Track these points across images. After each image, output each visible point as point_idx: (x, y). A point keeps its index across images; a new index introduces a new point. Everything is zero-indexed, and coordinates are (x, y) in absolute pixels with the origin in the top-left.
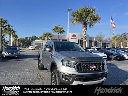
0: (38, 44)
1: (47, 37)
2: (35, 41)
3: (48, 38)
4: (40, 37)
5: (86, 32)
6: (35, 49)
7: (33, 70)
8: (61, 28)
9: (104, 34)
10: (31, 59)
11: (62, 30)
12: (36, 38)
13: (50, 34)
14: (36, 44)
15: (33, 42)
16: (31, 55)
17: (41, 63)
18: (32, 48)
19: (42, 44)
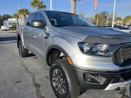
0: (13, 23)
1: (23, 15)
2: (8, 20)
3: (25, 16)
4: (14, 14)
5: (75, 5)
6: (9, 30)
7: (12, 58)
8: (42, 3)
9: (85, 13)
10: (7, 42)
11: (43, 4)
12: (9, 17)
13: (27, 11)
14: (10, 24)
15: (5, 21)
16: (5, 36)
17: (24, 47)
18: (6, 29)
19: (18, 24)
